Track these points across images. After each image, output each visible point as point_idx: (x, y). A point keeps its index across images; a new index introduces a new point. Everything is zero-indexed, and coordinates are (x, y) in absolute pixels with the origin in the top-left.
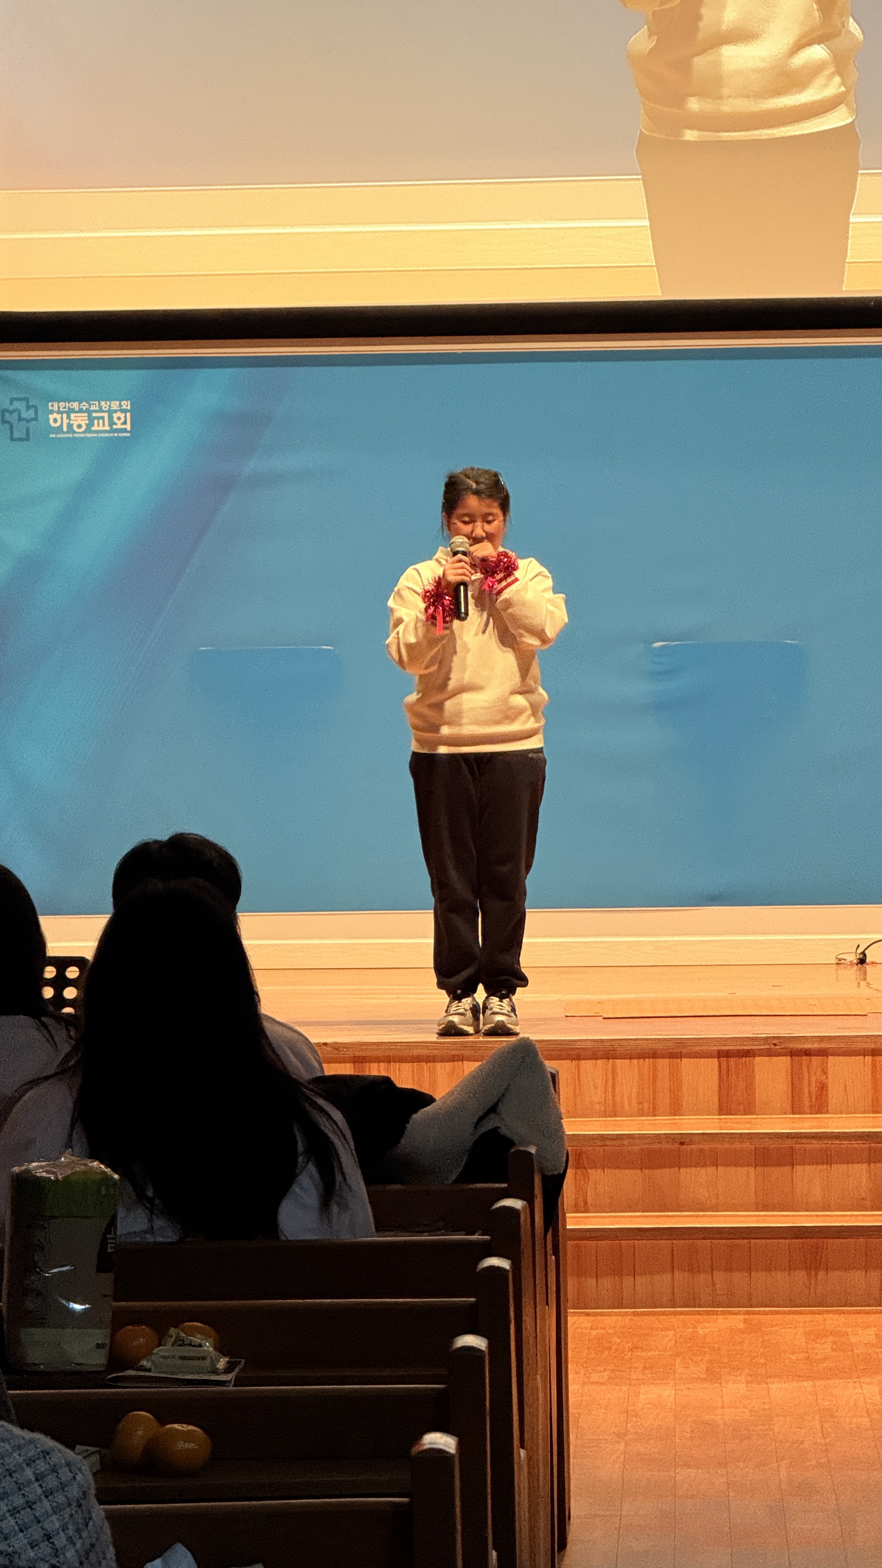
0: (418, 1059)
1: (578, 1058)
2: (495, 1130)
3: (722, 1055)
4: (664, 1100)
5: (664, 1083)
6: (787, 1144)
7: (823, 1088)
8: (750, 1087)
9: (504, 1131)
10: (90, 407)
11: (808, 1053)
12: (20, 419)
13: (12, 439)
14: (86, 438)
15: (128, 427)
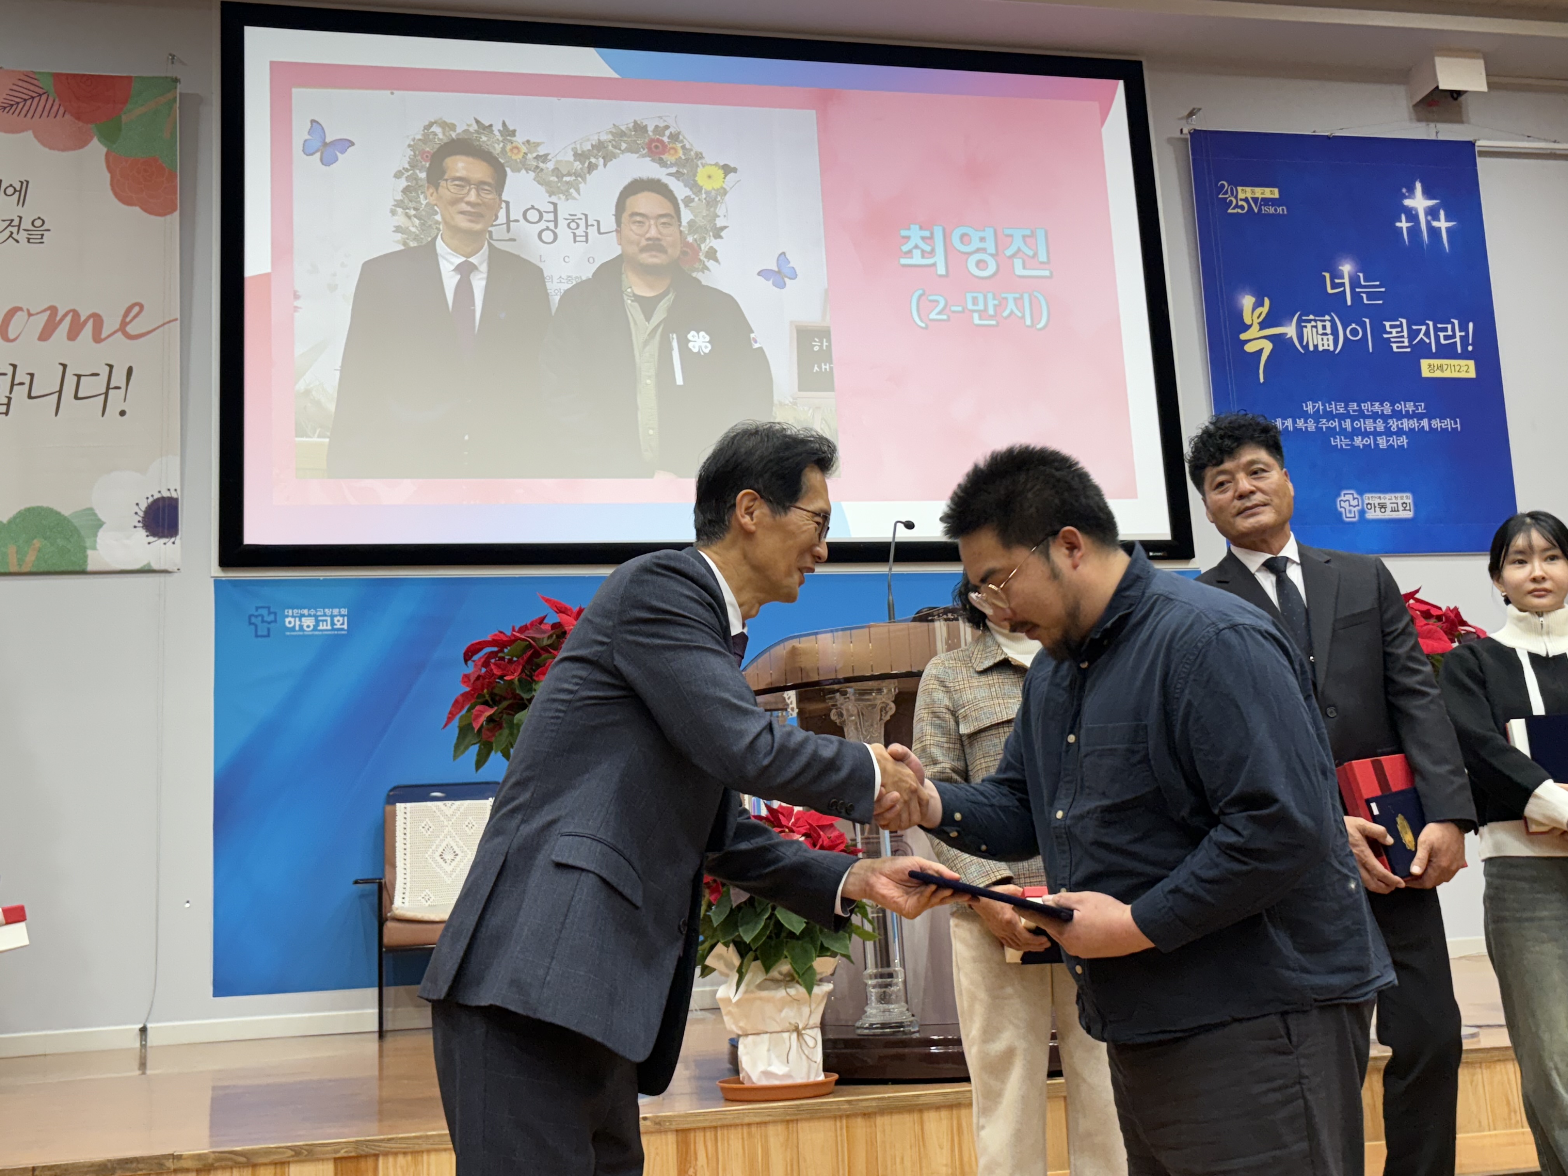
10: (316, 612)
12: (263, 621)
13: (257, 636)
14: (312, 635)
15: (345, 627)
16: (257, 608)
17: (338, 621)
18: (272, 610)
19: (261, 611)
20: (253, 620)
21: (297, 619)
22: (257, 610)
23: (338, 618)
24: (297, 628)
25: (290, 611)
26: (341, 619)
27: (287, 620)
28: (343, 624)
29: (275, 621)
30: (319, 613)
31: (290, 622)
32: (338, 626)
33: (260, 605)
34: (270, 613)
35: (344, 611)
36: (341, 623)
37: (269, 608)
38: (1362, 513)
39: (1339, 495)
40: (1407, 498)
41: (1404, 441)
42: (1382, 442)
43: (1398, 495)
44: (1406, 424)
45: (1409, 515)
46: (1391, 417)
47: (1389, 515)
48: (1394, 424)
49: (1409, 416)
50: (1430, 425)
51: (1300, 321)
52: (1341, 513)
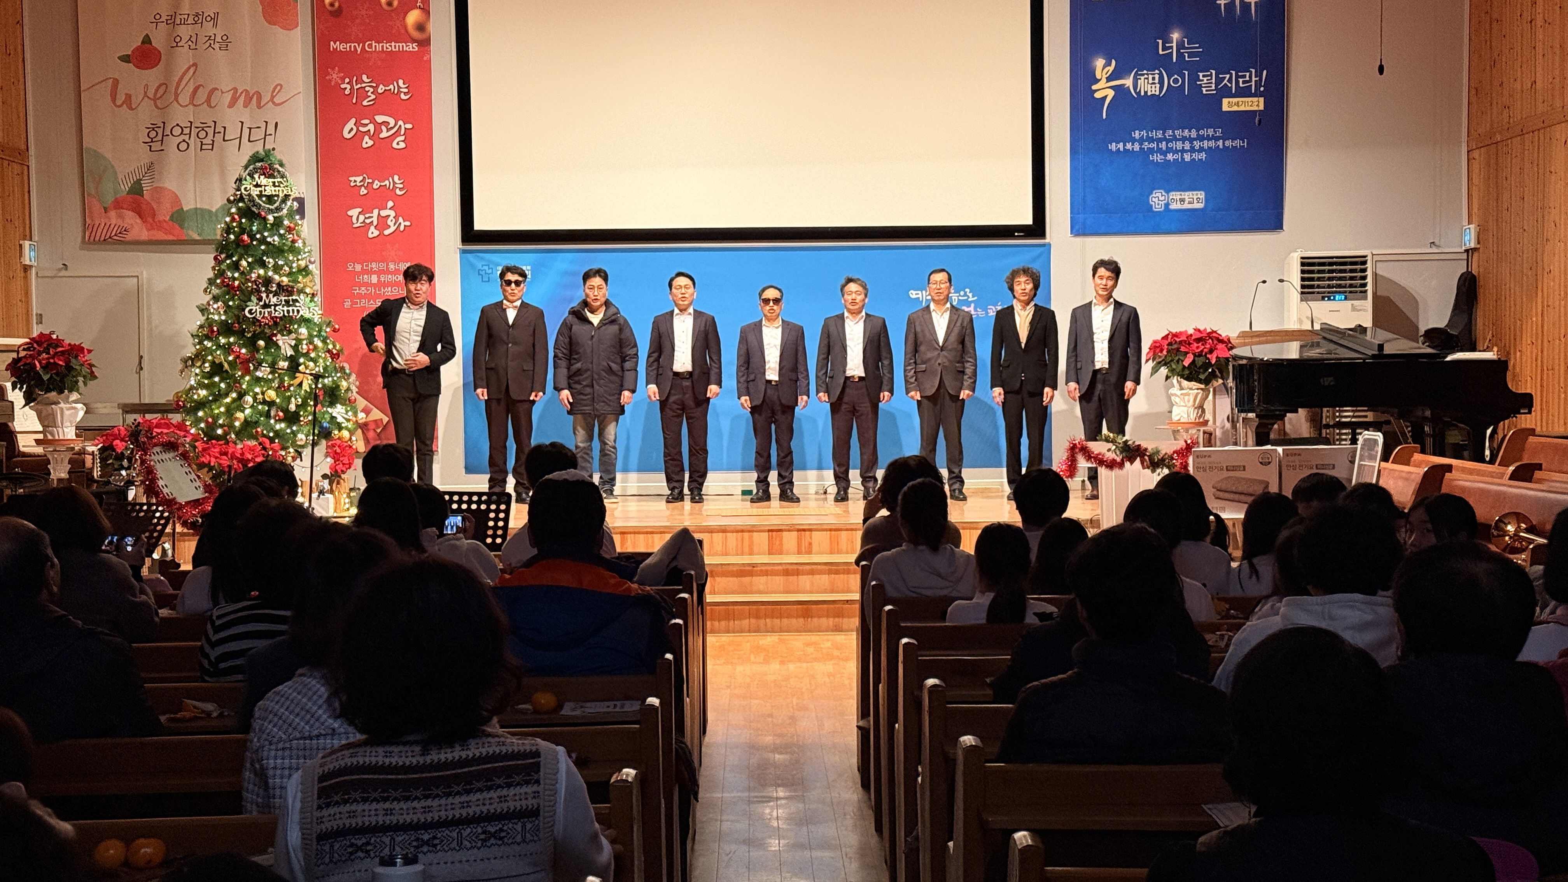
0: (647, 533)
1: (712, 532)
2: (676, 567)
3: (769, 531)
4: (746, 549)
5: (746, 543)
6: (795, 567)
7: (810, 544)
8: (781, 544)
9: (679, 567)
11: (804, 530)
12: (486, 273)
13: (482, 281)
18: (490, 267)
19: (484, 267)
20: (480, 272)
22: (482, 267)
25: (500, 267)
29: (492, 273)
33: (482, 264)
34: (489, 269)
37: (489, 265)
38: (1167, 205)
39: (1152, 193)
40: (1201, 195)
41: (1203, 156)
42: (1187, 157)
43: (1195, 193)
44: (1206, 144)
45: (1201, 206)
46: (1195, 139)
47: (1186, 206)
48: (1197, 144)
49: (1209, 138)
50: (1224, 144)
51: (1136, 74)
52: (1151, 206)
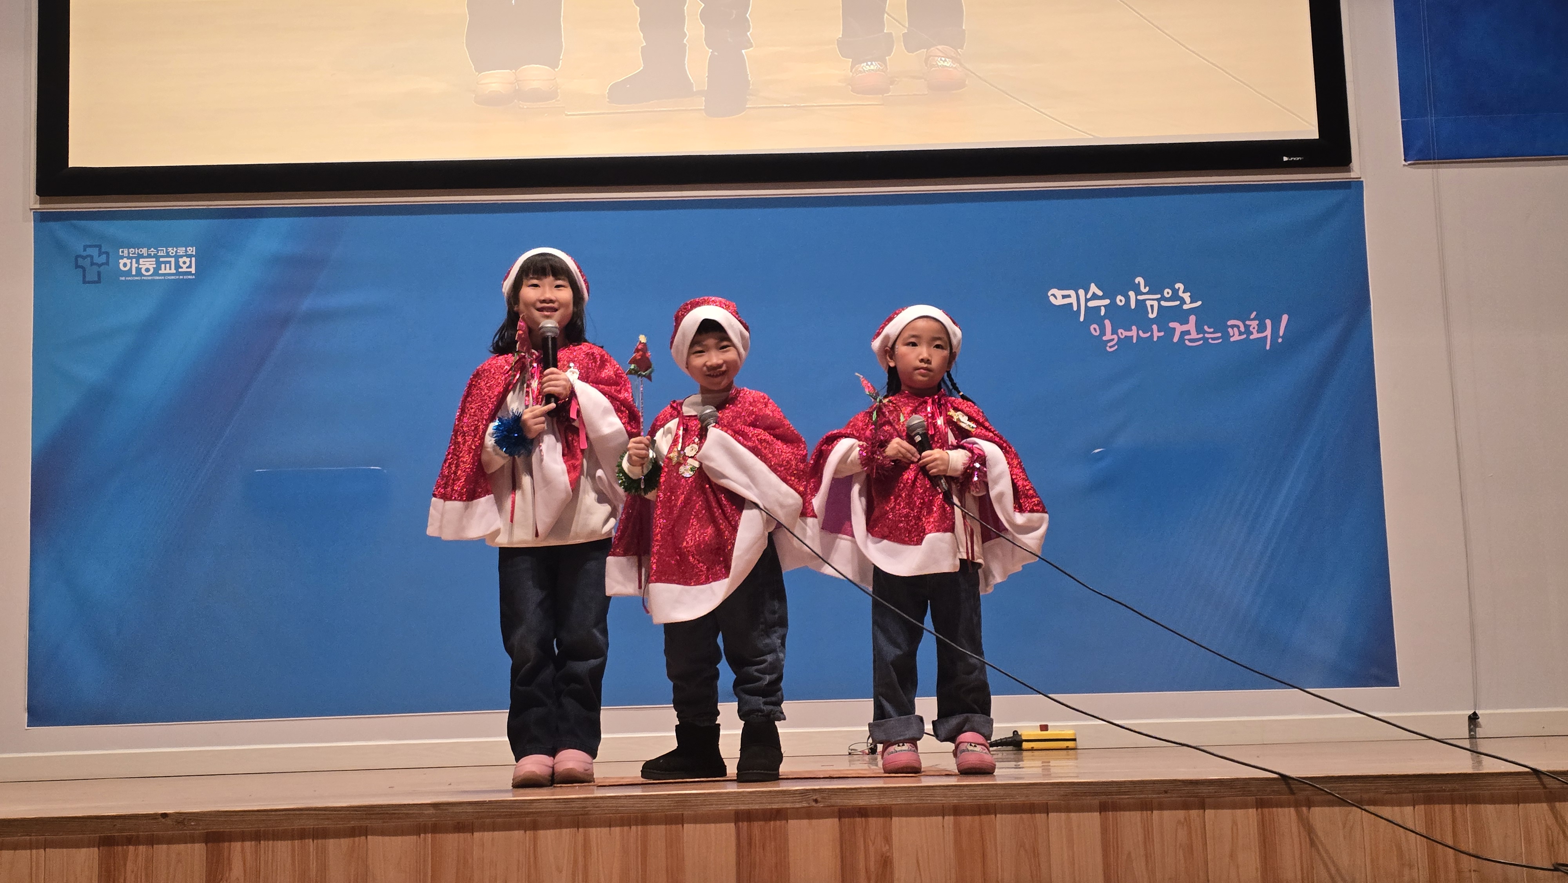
1: (535, 827)
3: (741, 817)
5: (658, 861)
7: (886, 864)
8: (782, 865)
10: (158, 252)
11: (863, 812)
12: (92, 264)
13: (84, 282)
14: (154, 280)
15: (193, 270)
16: (85, 247)
17: (184, 263)
18: (103, 250)
19: (90, 251)
20: (80, 262)
21: (134, 260)
22: (85, 250)
23: (185, 259)
24: (134, 273)
25: (126, 251)
26: (188, 260)
27: (122, 262)
28: (190, 267)
29: (107, 263)
30: (159, 254)
31: (125, 264)
32: (184, 270)
33: (88, 243)
34: (100, 255)
35: (192, 250)
36: (188, 265)
37: (100, 247)
